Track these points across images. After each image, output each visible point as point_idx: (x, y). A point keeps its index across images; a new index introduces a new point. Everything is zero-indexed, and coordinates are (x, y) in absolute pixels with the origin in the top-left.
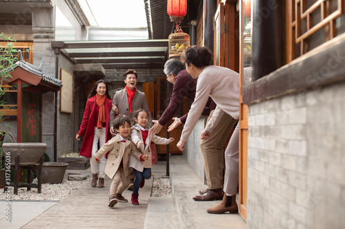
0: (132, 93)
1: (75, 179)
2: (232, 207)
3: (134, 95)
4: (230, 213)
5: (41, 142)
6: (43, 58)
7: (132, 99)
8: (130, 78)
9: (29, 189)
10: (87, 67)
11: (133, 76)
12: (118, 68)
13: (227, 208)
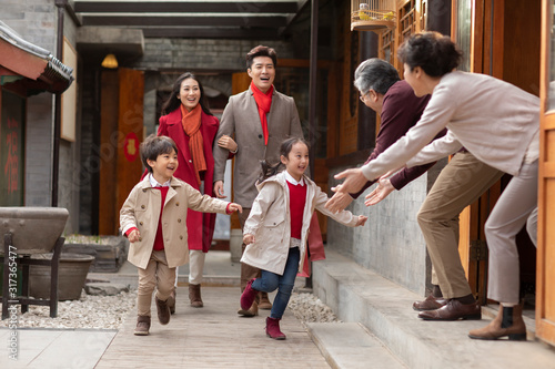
0: (266, 100)
1: (104, 293)
2: (515, 328)
3: (270, 103)
4: (510, 339)
5: (23, 204)
6: (26, 13)
7: (267, 112)
8: (260, 67)
9: (24, 310)
10: (108, 35)
11: (267, 60)
12: (175, 37)
13: (504, 330)
